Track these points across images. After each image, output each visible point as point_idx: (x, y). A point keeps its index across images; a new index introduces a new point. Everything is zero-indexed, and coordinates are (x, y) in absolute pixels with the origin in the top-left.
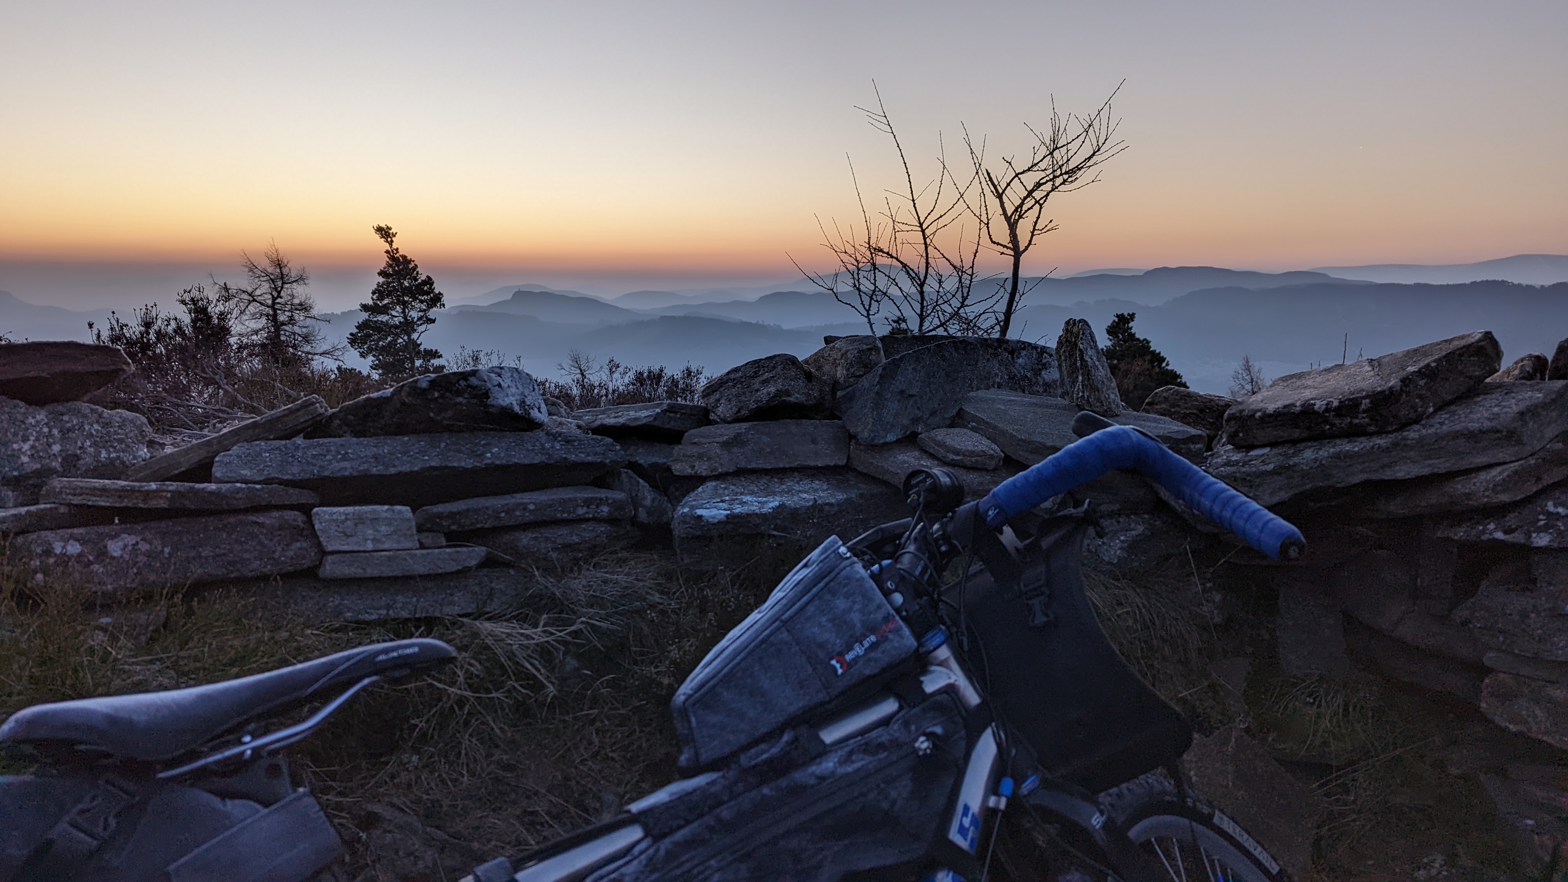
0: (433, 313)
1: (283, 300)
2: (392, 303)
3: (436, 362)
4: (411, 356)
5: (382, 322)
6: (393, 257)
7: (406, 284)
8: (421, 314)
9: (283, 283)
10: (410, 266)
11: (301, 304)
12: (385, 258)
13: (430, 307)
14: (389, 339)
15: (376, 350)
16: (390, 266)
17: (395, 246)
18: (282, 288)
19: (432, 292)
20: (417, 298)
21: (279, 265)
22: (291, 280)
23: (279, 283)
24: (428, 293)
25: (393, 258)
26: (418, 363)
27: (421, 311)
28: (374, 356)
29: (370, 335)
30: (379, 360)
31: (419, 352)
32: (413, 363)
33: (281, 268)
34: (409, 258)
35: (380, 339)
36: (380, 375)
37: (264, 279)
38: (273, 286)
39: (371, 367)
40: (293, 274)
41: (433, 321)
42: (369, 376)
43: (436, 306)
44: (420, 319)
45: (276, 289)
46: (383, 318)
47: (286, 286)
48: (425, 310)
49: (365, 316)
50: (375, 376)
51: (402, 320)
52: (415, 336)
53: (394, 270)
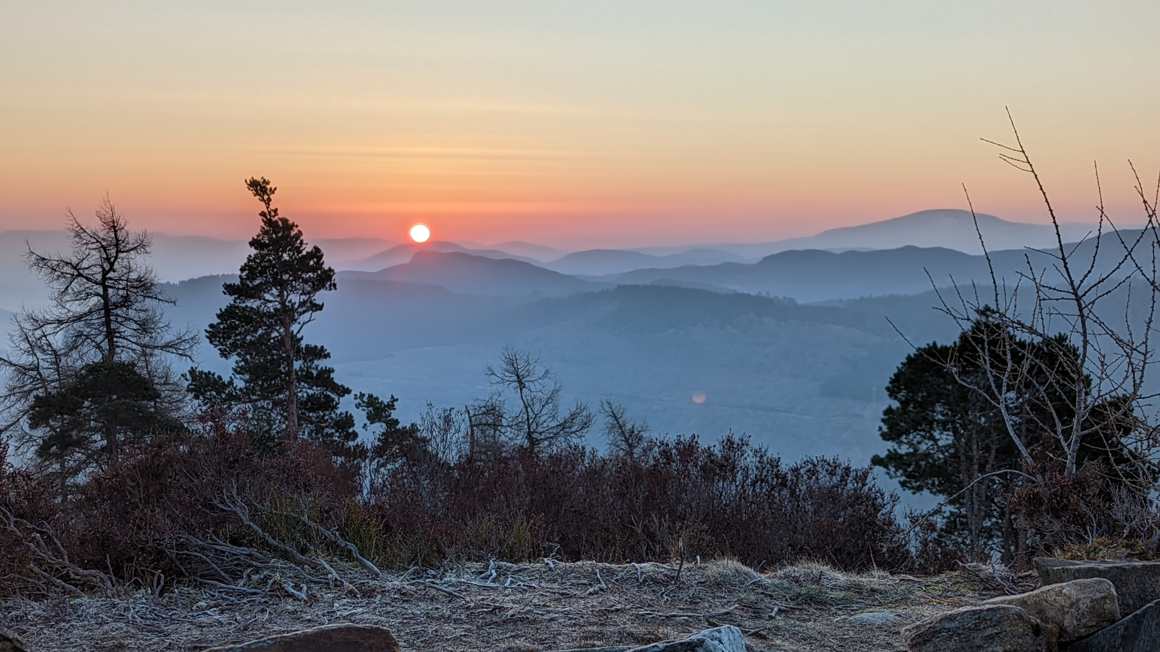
0: (320, 297)
1: (116, 274)
2: (266, 282)
3: (322, 364)
4: (289, 357)
5: (252, 308)
6: (270, 220)
7: (286, 257)
8: (304, 298)
9: (118, 252)
10: (293, 233)
11: (139, 280)
12: (259, 223)
13: (316, 288)
14: (260, 332)
15: (242, 346)
16: (265, 233)
17: (272, 206)
18: (116, 258)
19: (320, 268)
20: (300, 277)
21: (114, 227)
22: (129, 247)
23: (113, 251)
24: (313, 270)
25: (269, 222)
26: (297, 365)
27: (303, 293)
28: (239, 355)
29: (236, 327)
30: (246, 361)
31: (299, 350)
32: (290, 365)
33: (115, 231)
34: (291, 222)
35: (247, 332)
36: (246, 382)
37: (94, 246)
38: (105, 256)
39: (234, 370)
40: (132, 240)
41: (320, 307)
42: (231, 383)
43: (324, 286)
44: (302, 304)
45: (108, 259)
46: (253, 304)
47: (121, 255)
48: (309, 293)
49: (229, 300)
50: (240, 383)
51: (279, 306)
52: (294, 328)
53: (271, 239)
